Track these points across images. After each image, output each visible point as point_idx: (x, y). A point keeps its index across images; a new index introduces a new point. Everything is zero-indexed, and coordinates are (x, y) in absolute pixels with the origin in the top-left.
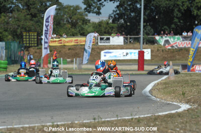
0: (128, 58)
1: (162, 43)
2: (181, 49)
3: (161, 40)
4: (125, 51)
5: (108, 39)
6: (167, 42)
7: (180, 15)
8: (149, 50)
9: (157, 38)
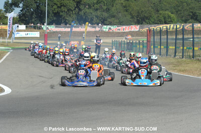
0: (28, 36)
1: (45, 29)
2: (54, 32)
3: (44, 27)
4: (27, 33)
5: (18, 26)
6: (47, 28)
7: (53, 15)
8: (39, 32)
9: (43, 26)
